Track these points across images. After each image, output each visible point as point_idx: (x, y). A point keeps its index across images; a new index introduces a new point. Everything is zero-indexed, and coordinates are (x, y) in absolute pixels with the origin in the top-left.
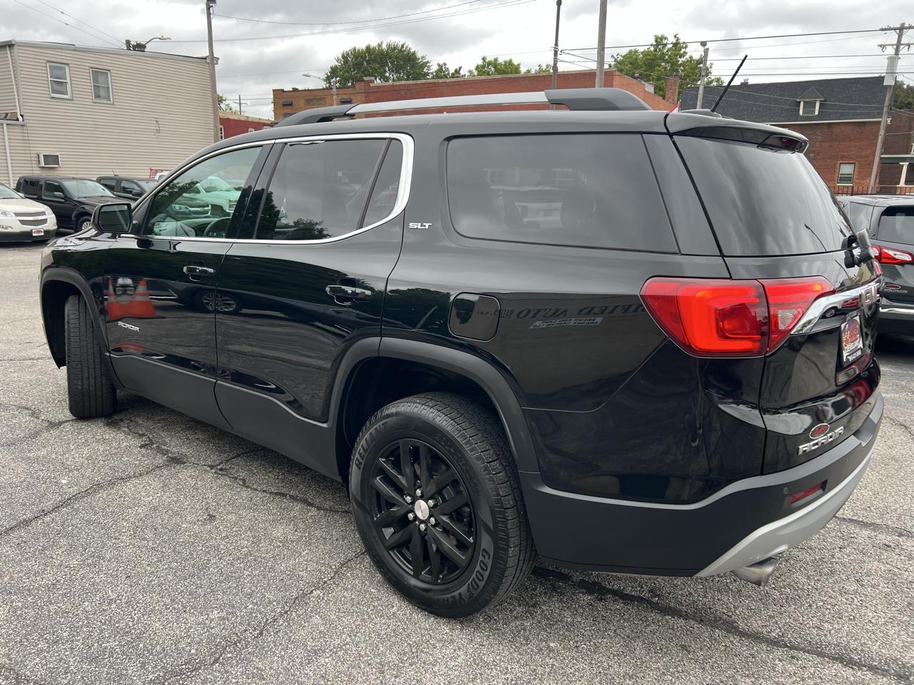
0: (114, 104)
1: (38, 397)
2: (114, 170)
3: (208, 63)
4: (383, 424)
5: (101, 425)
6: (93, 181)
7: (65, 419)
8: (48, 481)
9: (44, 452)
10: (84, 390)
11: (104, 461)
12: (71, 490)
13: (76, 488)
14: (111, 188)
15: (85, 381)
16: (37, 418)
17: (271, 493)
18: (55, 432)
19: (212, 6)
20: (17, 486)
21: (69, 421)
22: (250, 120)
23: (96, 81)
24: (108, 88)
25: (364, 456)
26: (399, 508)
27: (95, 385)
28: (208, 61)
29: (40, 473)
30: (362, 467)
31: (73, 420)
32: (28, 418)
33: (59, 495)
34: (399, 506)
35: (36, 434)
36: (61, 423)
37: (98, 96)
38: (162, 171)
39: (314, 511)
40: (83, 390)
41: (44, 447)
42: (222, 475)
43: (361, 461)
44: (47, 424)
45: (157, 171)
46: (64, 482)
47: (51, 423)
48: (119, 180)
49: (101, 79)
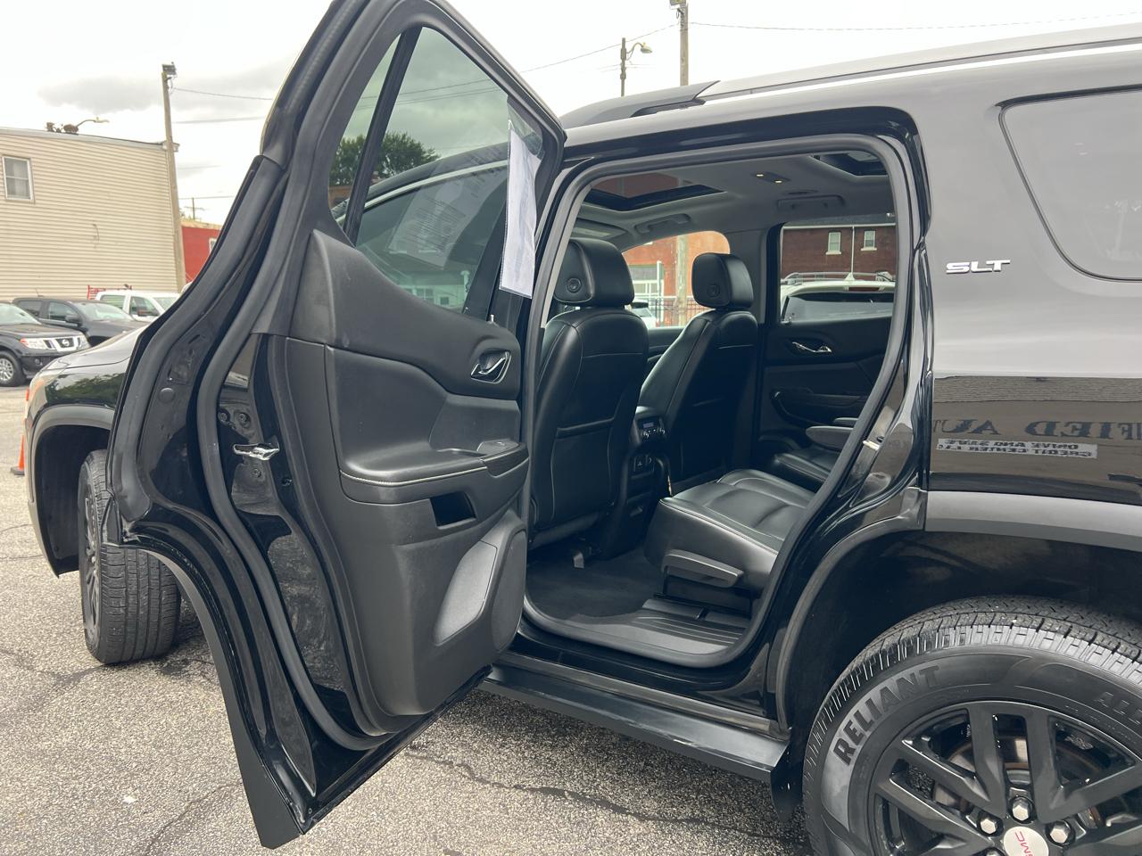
0: (34, 203)
1: (18, 630)
2: (39, 290)
3: (165, 151)
4: (922, 672)
5: (152, 674)
6: (9, 303)
7: (83, 667)
8: (96, 799)
9: (65, 739)
10: (129, 615)
11: (189, 747)
12: (149, 818)
13: (157, 813)
14: (35, 314)
15: (131, 600)
16: (30, 668)
17: (533, 790)
18: (73, 695)
19: (170, 78)
20: (39, 818)
21: (90, 671)
22: (212, 228)
23: (9, 171)
24: (28, 181)
25: (862, 735)
26: (963, 844)
27: (149, 604)
28: (165, 147)
29: (74, 784)
30: (854, 758)
31: (97, 668)
32: (13, 670)
33: (131, 830)
34: (962, 840)
35: (39, 703)
36: (77, 677)
37: (12, 192)
38: (105, 290)
39: (636, 827)
40: (127, 614)
41: (65, 727)
42: (422, 758)
43: (851, 744)
44: (53, 681)
45: (97, 291)
46: (130, 799)
47: (59, 677)
48: (46, 302)
49: (16, 170)
